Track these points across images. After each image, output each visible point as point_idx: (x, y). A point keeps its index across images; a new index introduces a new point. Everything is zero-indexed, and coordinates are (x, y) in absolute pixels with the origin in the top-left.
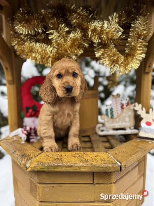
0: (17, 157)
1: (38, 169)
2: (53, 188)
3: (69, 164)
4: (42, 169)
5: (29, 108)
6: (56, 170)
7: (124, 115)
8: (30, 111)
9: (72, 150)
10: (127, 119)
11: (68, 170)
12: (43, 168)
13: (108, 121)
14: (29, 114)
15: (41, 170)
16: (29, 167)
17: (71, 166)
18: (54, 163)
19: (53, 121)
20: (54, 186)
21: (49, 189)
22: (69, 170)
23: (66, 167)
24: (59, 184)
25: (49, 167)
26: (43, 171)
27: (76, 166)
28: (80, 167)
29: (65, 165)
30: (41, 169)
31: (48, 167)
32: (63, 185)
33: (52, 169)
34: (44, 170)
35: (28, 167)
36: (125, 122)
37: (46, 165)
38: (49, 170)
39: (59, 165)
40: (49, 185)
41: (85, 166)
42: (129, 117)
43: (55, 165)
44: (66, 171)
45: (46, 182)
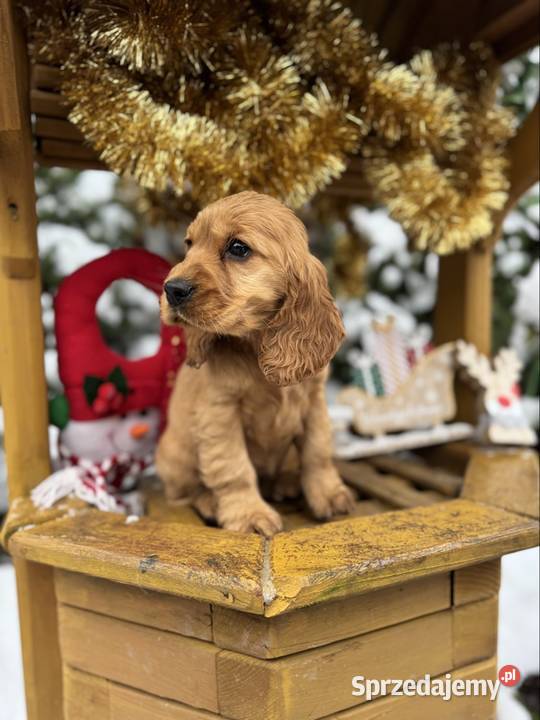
0: (190, 574)
1: (317, 595)
2: (332, 660)
3: (415, 555)
4: (328, 593)
5: (100, 382)
6: (375, 585)
7: (420, 382)
8: (108, 391)
9: (334, 514)
10: (432, 396)
11: (411, 576)
12: (333, 590)
13: (367, 409)
14: (100, 406)
15: (324, 598)
16: (276, 597)
17: (422, 560)
18: (367, 562)
19: (243, 422)
20: (333, 655)
21: (319, 669)
22: (417, 572)
23: (406, 565)
24: (347, 643)
25: (353, 579)
26: (330, 599)
27: (437, 556)
28: (446, 556)
29: (404, 558)
30: (325, 593)
31: (351, 581)
32: (363, 640)
33: (363, 586)
34: (335, 595)
35: (271, 599)
36: (427, 404)
37: (345, 576)
38: (353, 590)
39: (384, 563)
40: (319, 655)
41: (462, 549)
42: (438, 386)
43: (374, 566)
44: (406, 579)
45: (310, 647)
